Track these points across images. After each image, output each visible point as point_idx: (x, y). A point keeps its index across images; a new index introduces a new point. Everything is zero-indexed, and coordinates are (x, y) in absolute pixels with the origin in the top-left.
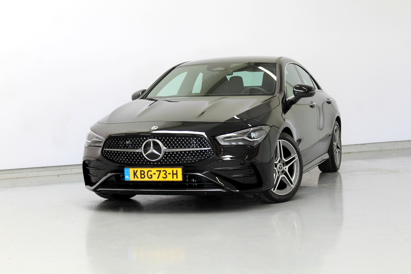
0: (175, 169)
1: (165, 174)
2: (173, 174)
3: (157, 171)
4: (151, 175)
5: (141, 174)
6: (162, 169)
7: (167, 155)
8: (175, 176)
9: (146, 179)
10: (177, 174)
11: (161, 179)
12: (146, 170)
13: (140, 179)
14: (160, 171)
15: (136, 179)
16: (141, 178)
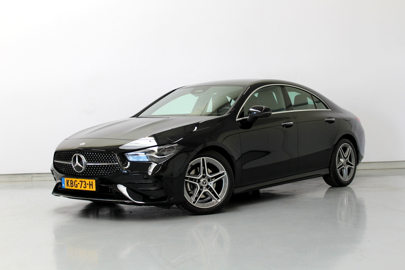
0: (91, 181)
1: (85, 184)
2: (90, 185)
3: (80, 181)
4: (77, 185)
5: (71, 184)
6: (83, 180)
7: (88, 168)
8: (91, 186)
9: (74, 188)
10: (92, 185)
11: (82, 189)
12: (74, 180)
13: (70, 188)
14: (82, 181)
15: (68, 188)
16: (71, 186)
